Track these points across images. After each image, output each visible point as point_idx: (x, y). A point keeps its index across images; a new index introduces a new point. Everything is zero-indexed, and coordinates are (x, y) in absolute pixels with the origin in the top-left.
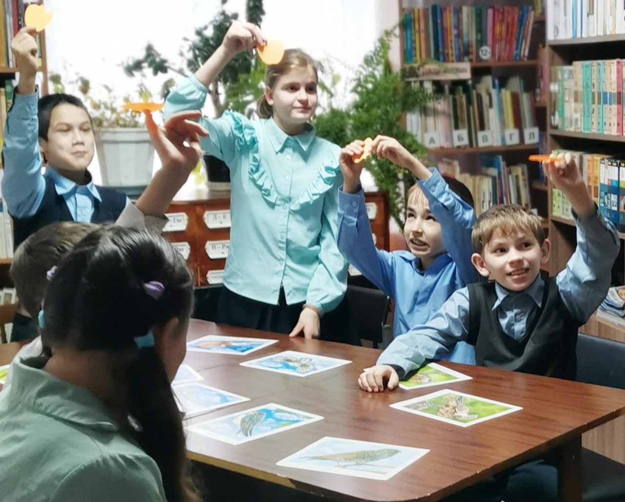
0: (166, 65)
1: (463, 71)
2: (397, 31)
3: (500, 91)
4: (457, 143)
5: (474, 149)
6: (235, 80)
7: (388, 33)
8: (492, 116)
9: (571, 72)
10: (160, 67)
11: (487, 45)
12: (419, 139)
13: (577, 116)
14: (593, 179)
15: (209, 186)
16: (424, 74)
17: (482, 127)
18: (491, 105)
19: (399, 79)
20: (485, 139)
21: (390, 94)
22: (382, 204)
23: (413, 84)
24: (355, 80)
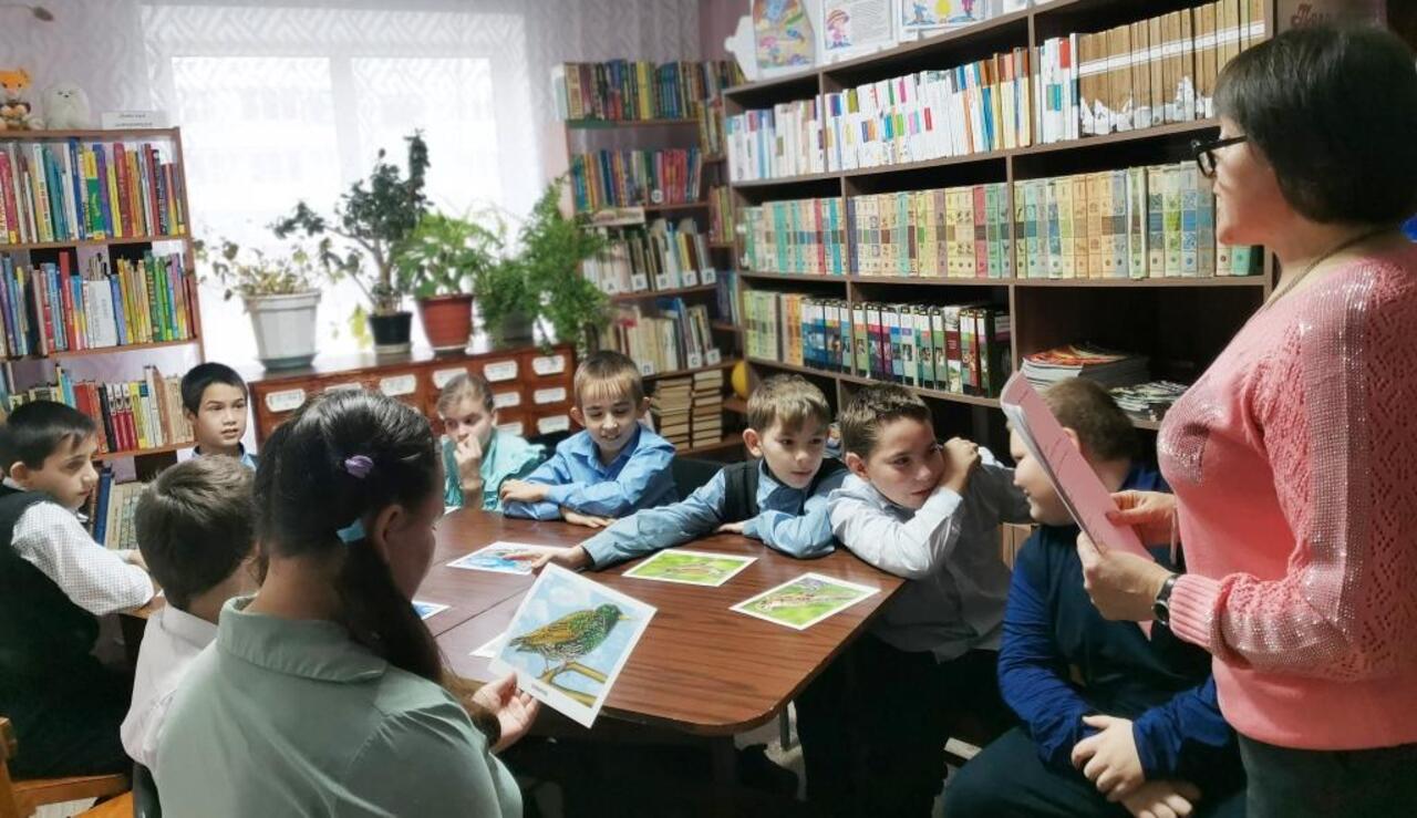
0: (322, 224)
1: (637, 215)
2: (568, 178)
3: (674, 235)
4: (636, 288)
5: (653, 294)
6: (399, 236)
7: (558, 181)
8: (669, 258)
9: (760, 213)
10: (315, 226)
11: (657, 188)
12: (597, 286)
13: (772, 256)
14: (793, 319)
15: (377, 350)
16: (598, 220)
17: (660, 271)
18: (667, 248)
19: (572, 227)
20: (663, 282)
21: (564, 243)
22: (570, 357)
23: (587, 231)
24: (525, 229)
